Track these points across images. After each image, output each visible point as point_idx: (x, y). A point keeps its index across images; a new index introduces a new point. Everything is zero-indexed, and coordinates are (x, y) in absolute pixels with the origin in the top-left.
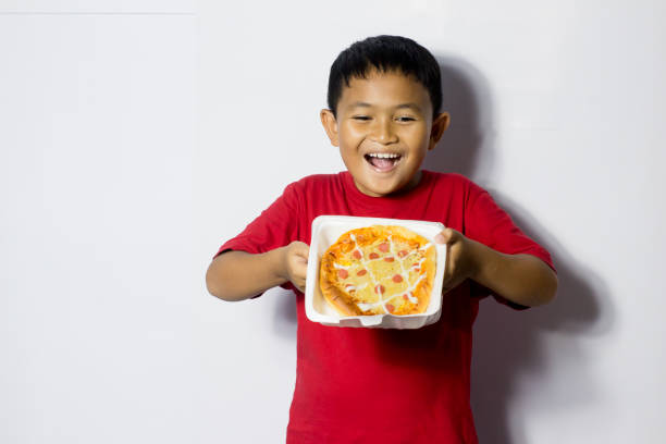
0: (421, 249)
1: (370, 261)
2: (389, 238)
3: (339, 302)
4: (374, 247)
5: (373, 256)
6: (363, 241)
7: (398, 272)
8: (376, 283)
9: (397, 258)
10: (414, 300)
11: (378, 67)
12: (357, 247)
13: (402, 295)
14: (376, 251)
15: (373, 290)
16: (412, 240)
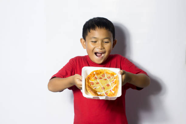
0: (114, 76)
1: (100, 80)
2: (105, 73)
3: (92, 92)
4: (100, 76)
5: (100, 78)
6: (98, 74)
7: (108, 83)
8: (102, 86)
9: (107, 79)
10: (113, 92)
11: (98, 27)
12: (96, 76)
13: (110, 90)
14: (101, 77)
15: (101, 88)
16: (111, 74)
